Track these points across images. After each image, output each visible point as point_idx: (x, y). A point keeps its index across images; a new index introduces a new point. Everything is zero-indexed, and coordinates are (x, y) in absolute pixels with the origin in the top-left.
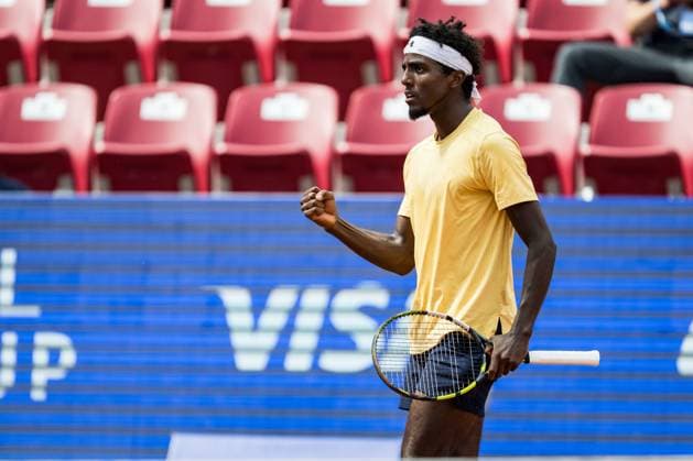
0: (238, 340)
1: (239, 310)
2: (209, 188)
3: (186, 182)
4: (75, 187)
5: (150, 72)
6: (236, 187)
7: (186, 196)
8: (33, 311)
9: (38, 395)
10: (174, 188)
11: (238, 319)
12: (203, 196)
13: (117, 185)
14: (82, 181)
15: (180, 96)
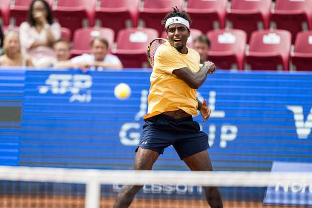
0: (298, 124)
1: (298, 114)
2: (288, 69)
3: (280, 67)
4: (239, 68)
5: (267, 26)
6: (298, 69)
7: (280, 72)
8: (221, 114)
9: (223, 144)
10: (275, 69)
11: (298, 117)
12: (286, 73)
13: (254, 68)
14: (241, 66)
15: (277, 34)
